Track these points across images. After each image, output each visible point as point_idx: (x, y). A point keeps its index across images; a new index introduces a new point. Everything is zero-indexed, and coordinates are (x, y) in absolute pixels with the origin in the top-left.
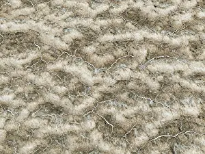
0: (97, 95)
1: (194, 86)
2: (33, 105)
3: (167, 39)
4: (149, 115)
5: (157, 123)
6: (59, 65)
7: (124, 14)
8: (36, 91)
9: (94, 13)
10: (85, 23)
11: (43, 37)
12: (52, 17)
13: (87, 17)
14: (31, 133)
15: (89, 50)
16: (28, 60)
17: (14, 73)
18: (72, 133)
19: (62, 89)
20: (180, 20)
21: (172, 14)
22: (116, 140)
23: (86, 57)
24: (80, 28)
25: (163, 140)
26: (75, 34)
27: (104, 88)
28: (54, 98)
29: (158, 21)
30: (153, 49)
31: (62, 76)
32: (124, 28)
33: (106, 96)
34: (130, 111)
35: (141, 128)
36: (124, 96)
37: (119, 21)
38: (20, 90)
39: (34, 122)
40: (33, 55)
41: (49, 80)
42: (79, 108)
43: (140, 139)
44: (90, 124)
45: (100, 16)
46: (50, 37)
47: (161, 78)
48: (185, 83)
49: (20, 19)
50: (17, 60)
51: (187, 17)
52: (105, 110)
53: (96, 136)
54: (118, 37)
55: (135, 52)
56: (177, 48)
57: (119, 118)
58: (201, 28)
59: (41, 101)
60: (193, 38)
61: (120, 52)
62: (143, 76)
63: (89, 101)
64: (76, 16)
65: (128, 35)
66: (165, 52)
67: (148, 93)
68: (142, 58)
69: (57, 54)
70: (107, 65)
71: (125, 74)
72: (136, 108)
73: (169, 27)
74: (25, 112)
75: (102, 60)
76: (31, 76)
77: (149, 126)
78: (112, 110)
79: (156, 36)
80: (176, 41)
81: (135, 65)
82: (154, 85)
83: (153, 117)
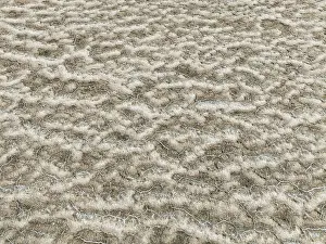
0: (155, 126)
1: (233, 120)
2: (104, 133)
3: (211, 86)
4: (197, 140)
5: (204, 146)
6: (125, 105)
7: (176, 68)
8: (107, 124)
9: (153, 68)
10: (146, 75)
11: (112, 85)
12: (119, 70)
13: (147, 70)
14: (103, 154)
15: (149, 94)
16: (100, 101)
17: (88, 111)
18: (135, 153)
19: (128, 122)
20: (221, 73)
21: (216, 68)
22: (171, 159)
23: (146, 100)
24: (141, 78)
25: (209, 159)
26: (138, 83)
27: (161, 121)
28: (122, 129)
29: (204, 73)
30: (200, 94)
31: (127, 112)
32: (177, 79)
33: (163, 127)
34: (182, 137)
35: (190, 150)
36: (177, 127)
37: (172, 74)
38: (93, 123)
39: (106, 145)
40: (104, 98)
41: (117, 115)
42: (141, 135)
43: (190, 158)
44: (150, 146)
45: (158, 70)
46: (117, 85)
47: (206, 114)
48: (226, 118)
49: (93, 72)
50: (91, 102)
51: (228, 70)
52: (162, 137)
53: (155, 155)
54: (172, 85)
55: (186, 96)
56: (220, 93)
57: (173, 142)
58: (239, 78)
59: (110, 130)
60: (233, 85)
61: (174, 96)
62: (192, 112)
63: (149, 131)
64: (139, 70)
65: (180, 84)
66: (210, 96)
67: (197, 126)
68: (192, 100)
69: (123, 97)
70: (163, 105)
71: (177, 111)
72: (186, 136)
73: (213, 78)
74: (98, 138)
75: (159, 102)
76: (103, 113)
77: (197, 148)
78: (168, 137)
79: (203, 84)
80: (218, 88)
81: (185, 105)
82: (201, 119)
83: (200, 141)
